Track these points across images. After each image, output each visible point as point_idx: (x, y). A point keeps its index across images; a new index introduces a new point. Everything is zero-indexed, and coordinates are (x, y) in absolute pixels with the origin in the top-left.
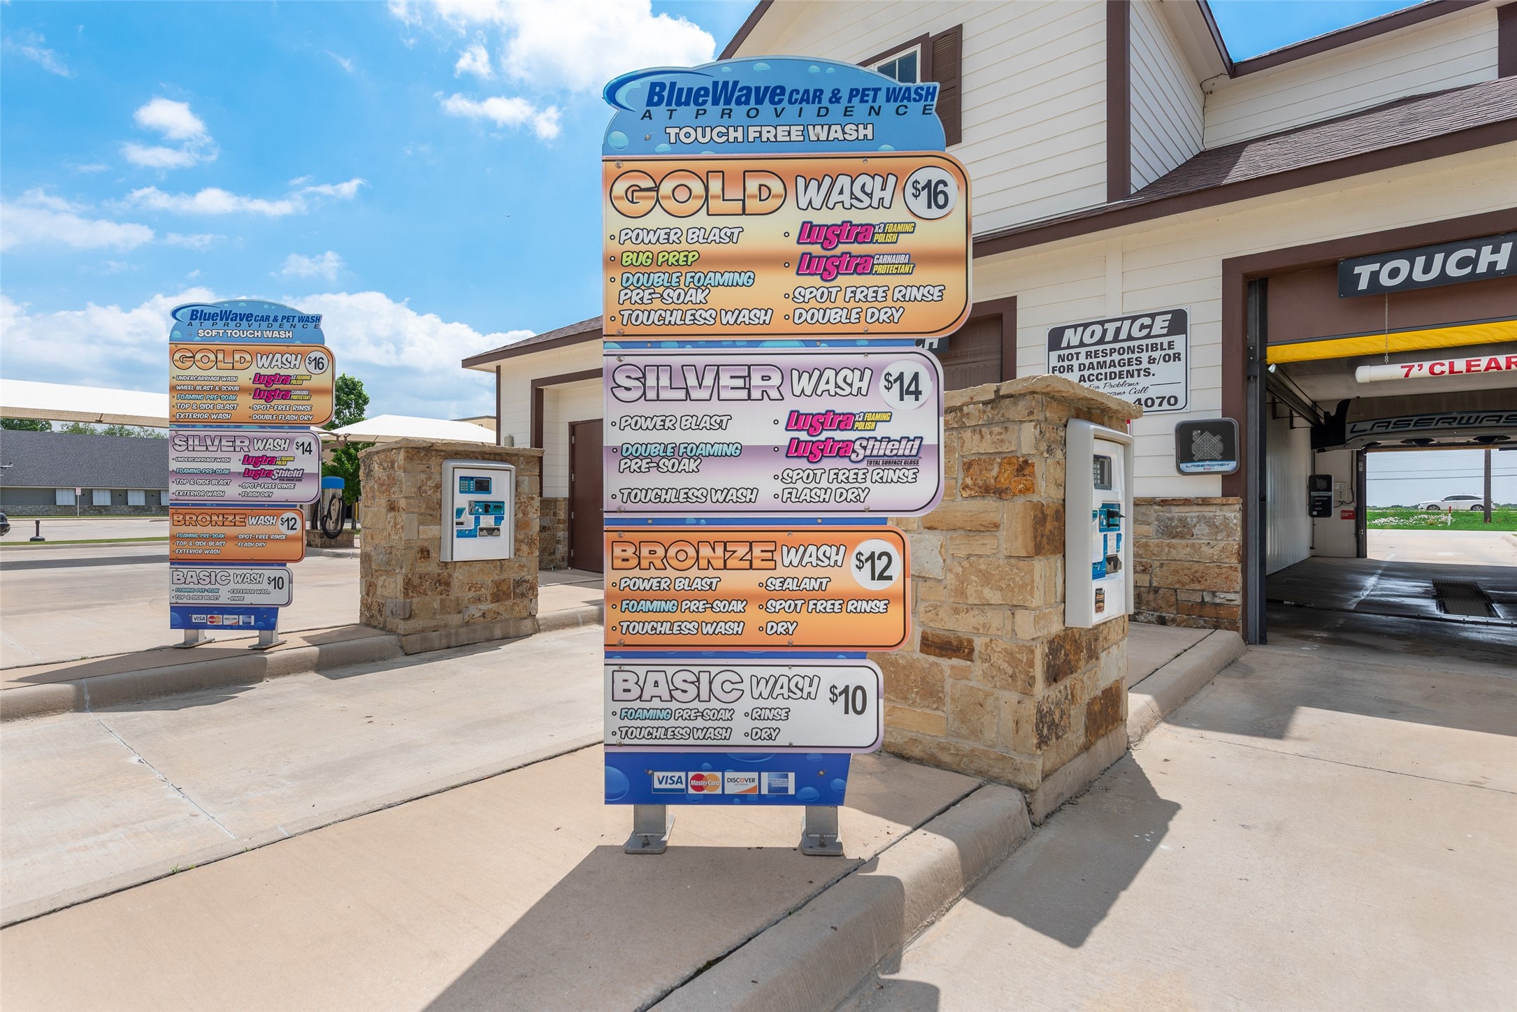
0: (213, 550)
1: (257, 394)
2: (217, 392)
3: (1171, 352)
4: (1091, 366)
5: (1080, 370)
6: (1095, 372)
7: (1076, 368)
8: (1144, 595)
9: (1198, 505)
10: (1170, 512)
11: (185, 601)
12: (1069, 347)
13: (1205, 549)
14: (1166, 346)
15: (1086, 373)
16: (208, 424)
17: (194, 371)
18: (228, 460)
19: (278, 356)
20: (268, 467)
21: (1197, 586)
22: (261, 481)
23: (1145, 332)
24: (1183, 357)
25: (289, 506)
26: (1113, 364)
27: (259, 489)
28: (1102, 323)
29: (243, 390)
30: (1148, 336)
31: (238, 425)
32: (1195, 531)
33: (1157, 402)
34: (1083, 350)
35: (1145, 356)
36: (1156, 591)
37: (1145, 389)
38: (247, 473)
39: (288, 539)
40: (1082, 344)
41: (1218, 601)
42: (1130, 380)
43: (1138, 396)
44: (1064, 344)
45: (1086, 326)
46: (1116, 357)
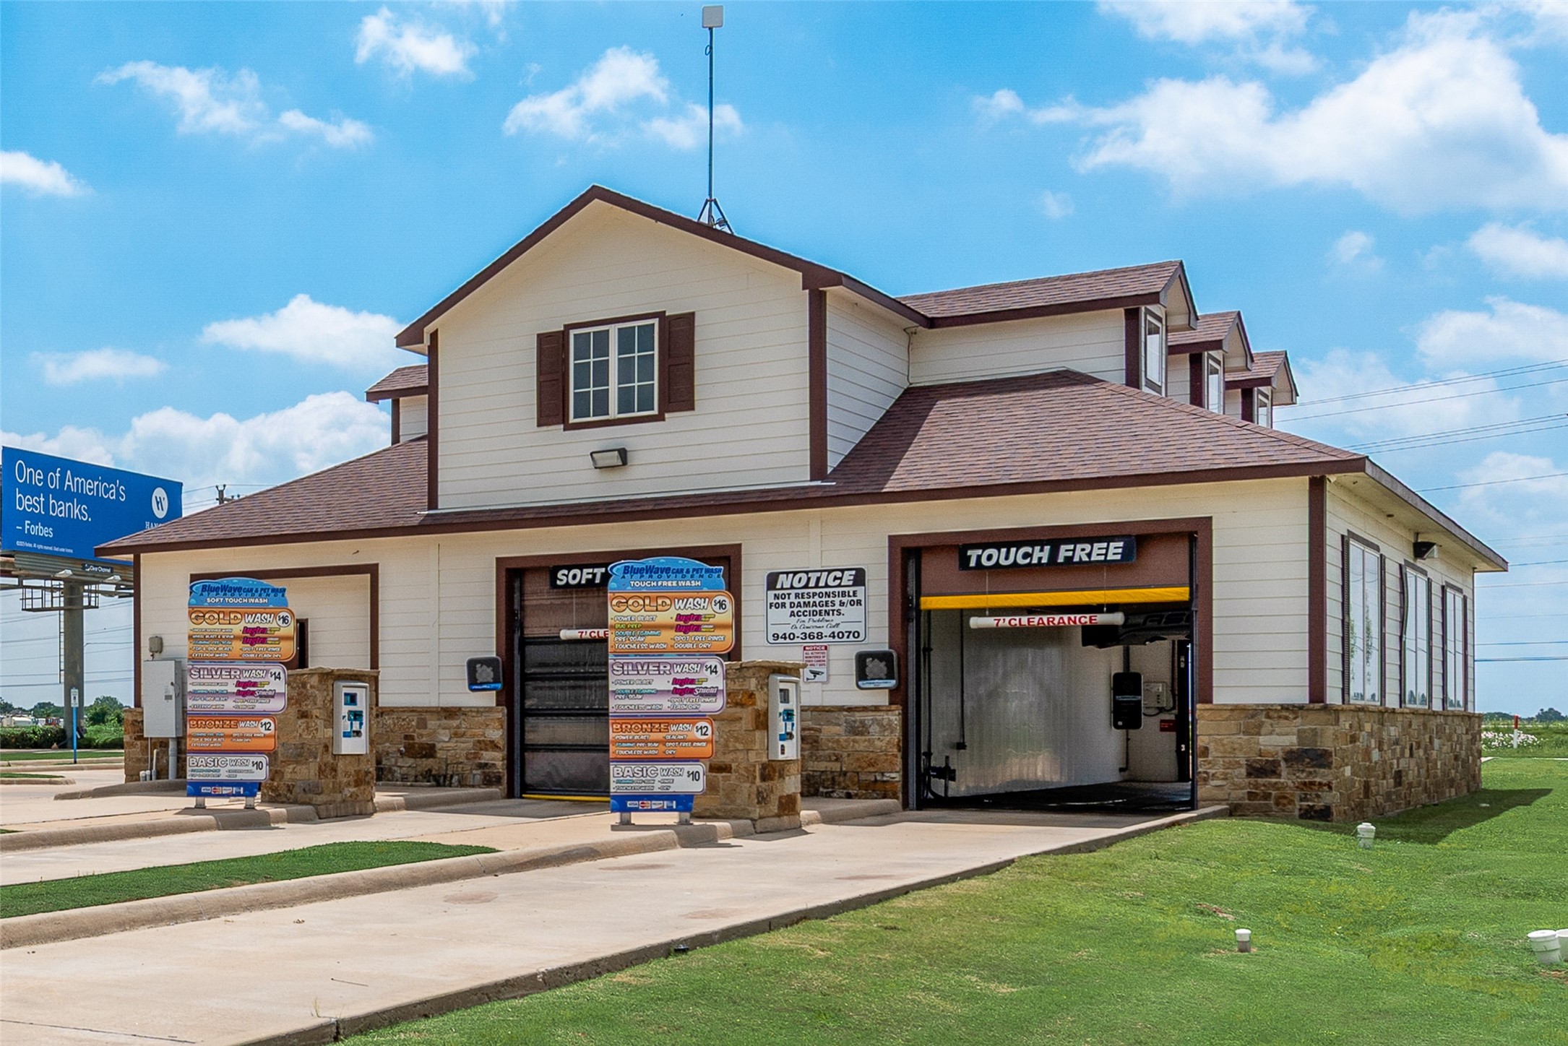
0: (216, 744)
1: (245, 640)
2: (219, 639)
3: (855, 599)
4: (799, 605)
5: (791, 607)
6: (802, 610)
7: (788, 605)
8: (837, 778)
9: (872, 711)
10: (854, 716)
11: (197, 779)
12: (782, 588)
13: (878, 743)
14: (851, 594)
15: (796, 610)
16: (213, 660)
17: (204, 625)
18: (226, 684)
19: (259, 615)
20: (252, 689)
21: (872, 769)
22: (248, 698)
23: (837, 582)
24: (863, 603)
25: (265, 714)
26: (815, 604)
27: (246, 703)
28: (807, 572)
29: (236, 638)
30: (839, 586)
31: (232, 661)
32: (871, 730)
33: (846, 635)
34: (793, 592)
35: (837, 600)
36: (845, 774)
37: (838, 625)
38: (239, 693)
39: (266, 736)
40: (792, 587)
41: (885, 779)
42: (827, 618)
43: (833, 630)
44: (779, 586)
45: (795, 573)
46: (817, 599)
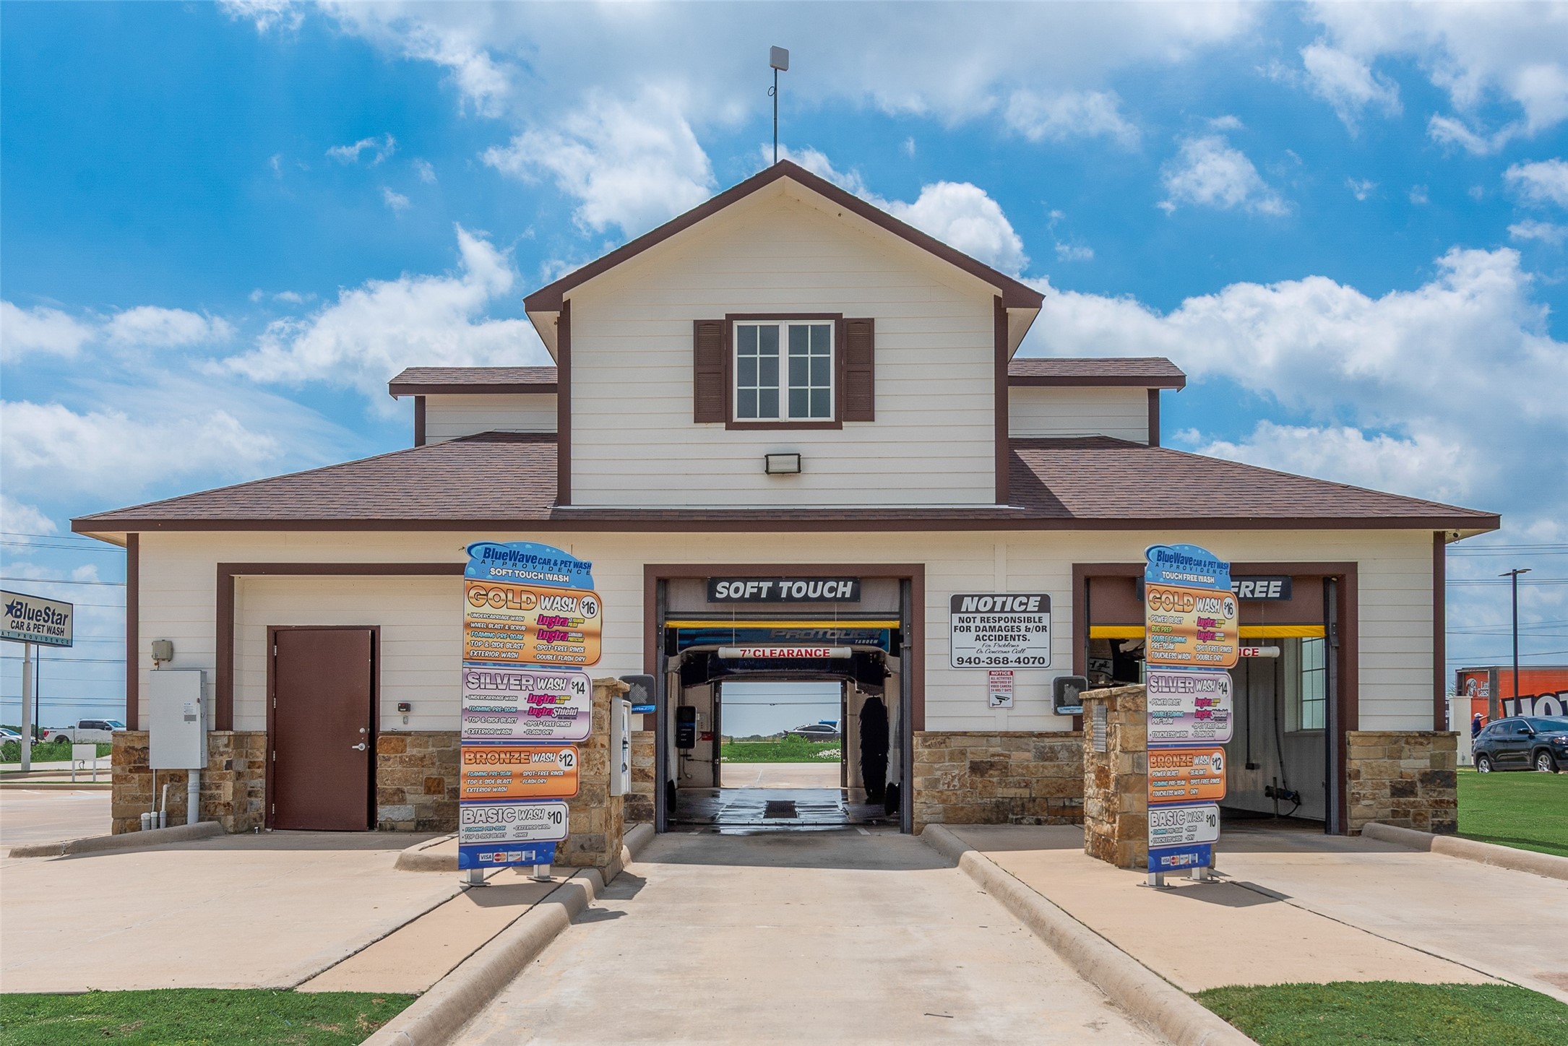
0: (501, 788)
1: (541, 635)
2: (506, 630)
3: (1040, 625)
4: (984, 629)
5: (976, 631)
6: (988, 634)
7: (973, 629)
8: (1026, 804)
9: (1061, 736)
10: (1043, 743)
11: (474, 840)
12: (967, 612)
13: (1066, 768)
14: (1037, 620)
15: (981, 634)
16: (498, 662)
17: (487, 609)
18: (515, 699)
19: (558, 599)
20: (549, 706)
21: (1061, 795)
22: (543, 719)
23: (1023, 607)
24: (1048, 629)
25: (564, 743)
26: (1000, 629)
27: (541, 727)
28: (993, 596)
29: (529, 630)
30: (1025, 611)
31: (523, 664)
32: (1060, 756)
33: (1032, 660)
34: (978, 616)
35: (1023, 626)
36: (1034, 800)
37: (1023, 650)
38: (532, 712)
39: (566, 775)
40: (977, 611)
41: (1074, 804)
42: (1012, 643)
43: (1019, 655)
44: (963, 609)
45: (980, 597)
46: (1003, 624)
